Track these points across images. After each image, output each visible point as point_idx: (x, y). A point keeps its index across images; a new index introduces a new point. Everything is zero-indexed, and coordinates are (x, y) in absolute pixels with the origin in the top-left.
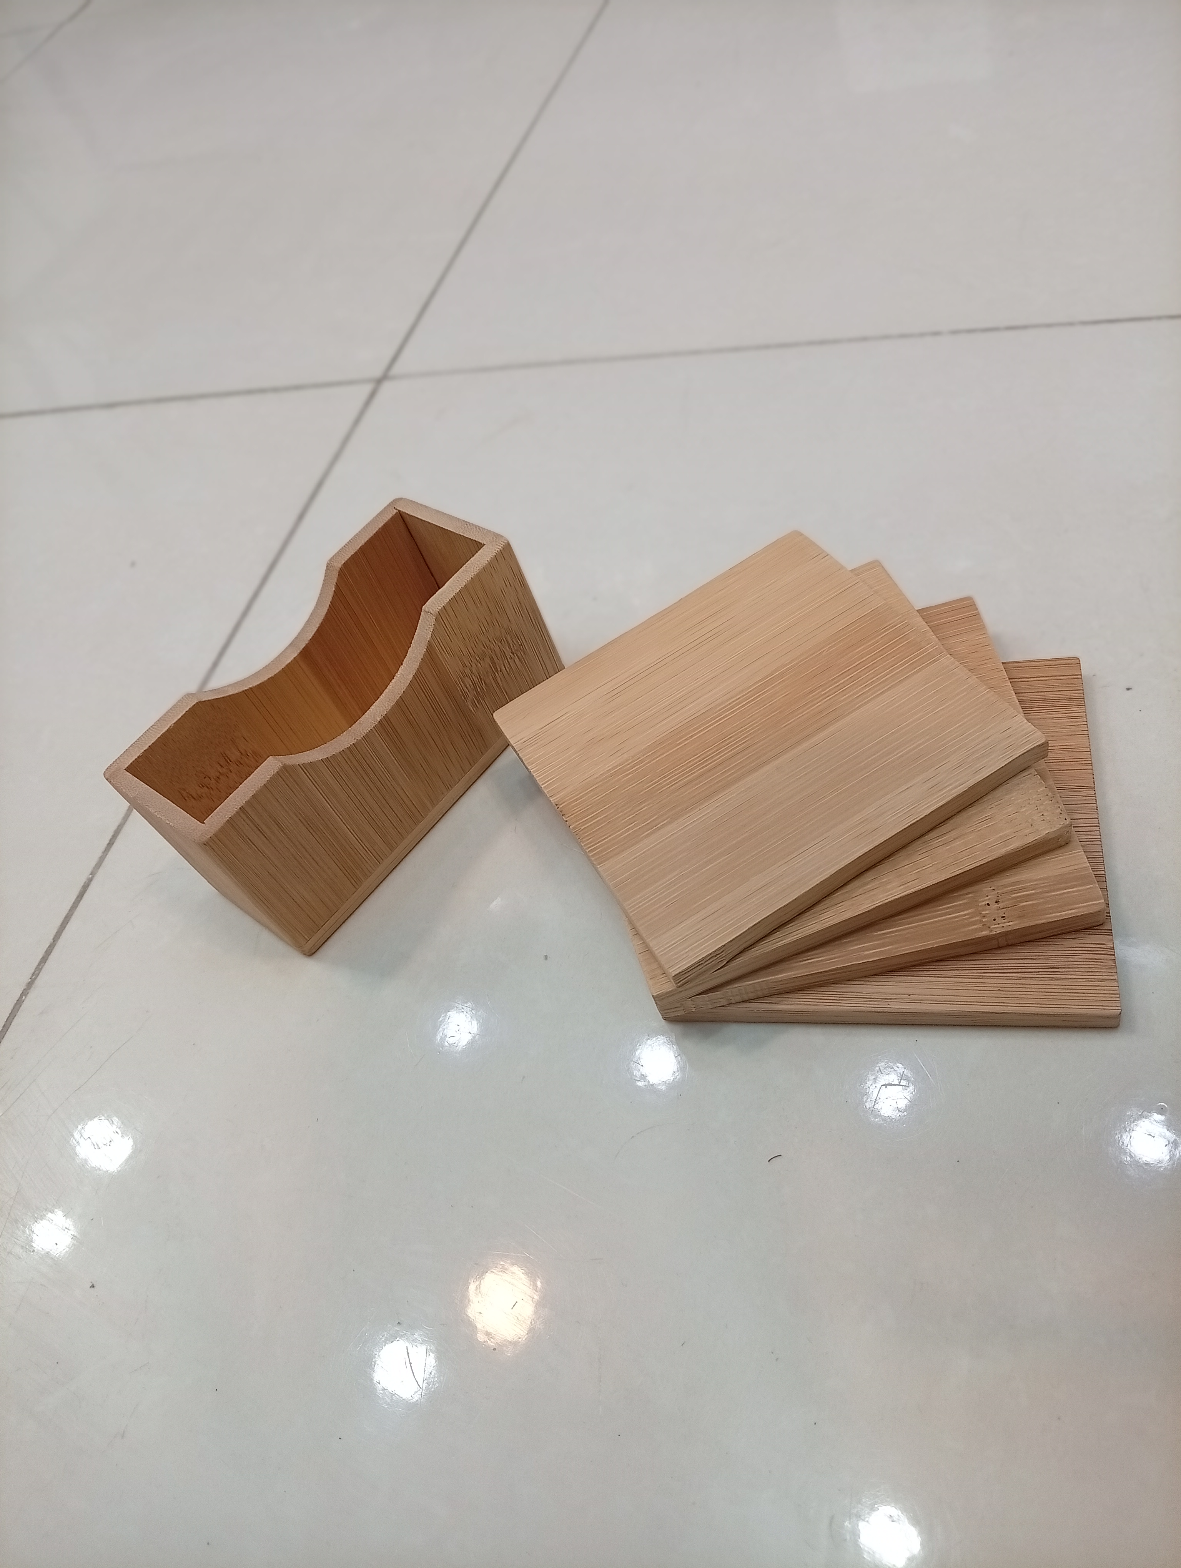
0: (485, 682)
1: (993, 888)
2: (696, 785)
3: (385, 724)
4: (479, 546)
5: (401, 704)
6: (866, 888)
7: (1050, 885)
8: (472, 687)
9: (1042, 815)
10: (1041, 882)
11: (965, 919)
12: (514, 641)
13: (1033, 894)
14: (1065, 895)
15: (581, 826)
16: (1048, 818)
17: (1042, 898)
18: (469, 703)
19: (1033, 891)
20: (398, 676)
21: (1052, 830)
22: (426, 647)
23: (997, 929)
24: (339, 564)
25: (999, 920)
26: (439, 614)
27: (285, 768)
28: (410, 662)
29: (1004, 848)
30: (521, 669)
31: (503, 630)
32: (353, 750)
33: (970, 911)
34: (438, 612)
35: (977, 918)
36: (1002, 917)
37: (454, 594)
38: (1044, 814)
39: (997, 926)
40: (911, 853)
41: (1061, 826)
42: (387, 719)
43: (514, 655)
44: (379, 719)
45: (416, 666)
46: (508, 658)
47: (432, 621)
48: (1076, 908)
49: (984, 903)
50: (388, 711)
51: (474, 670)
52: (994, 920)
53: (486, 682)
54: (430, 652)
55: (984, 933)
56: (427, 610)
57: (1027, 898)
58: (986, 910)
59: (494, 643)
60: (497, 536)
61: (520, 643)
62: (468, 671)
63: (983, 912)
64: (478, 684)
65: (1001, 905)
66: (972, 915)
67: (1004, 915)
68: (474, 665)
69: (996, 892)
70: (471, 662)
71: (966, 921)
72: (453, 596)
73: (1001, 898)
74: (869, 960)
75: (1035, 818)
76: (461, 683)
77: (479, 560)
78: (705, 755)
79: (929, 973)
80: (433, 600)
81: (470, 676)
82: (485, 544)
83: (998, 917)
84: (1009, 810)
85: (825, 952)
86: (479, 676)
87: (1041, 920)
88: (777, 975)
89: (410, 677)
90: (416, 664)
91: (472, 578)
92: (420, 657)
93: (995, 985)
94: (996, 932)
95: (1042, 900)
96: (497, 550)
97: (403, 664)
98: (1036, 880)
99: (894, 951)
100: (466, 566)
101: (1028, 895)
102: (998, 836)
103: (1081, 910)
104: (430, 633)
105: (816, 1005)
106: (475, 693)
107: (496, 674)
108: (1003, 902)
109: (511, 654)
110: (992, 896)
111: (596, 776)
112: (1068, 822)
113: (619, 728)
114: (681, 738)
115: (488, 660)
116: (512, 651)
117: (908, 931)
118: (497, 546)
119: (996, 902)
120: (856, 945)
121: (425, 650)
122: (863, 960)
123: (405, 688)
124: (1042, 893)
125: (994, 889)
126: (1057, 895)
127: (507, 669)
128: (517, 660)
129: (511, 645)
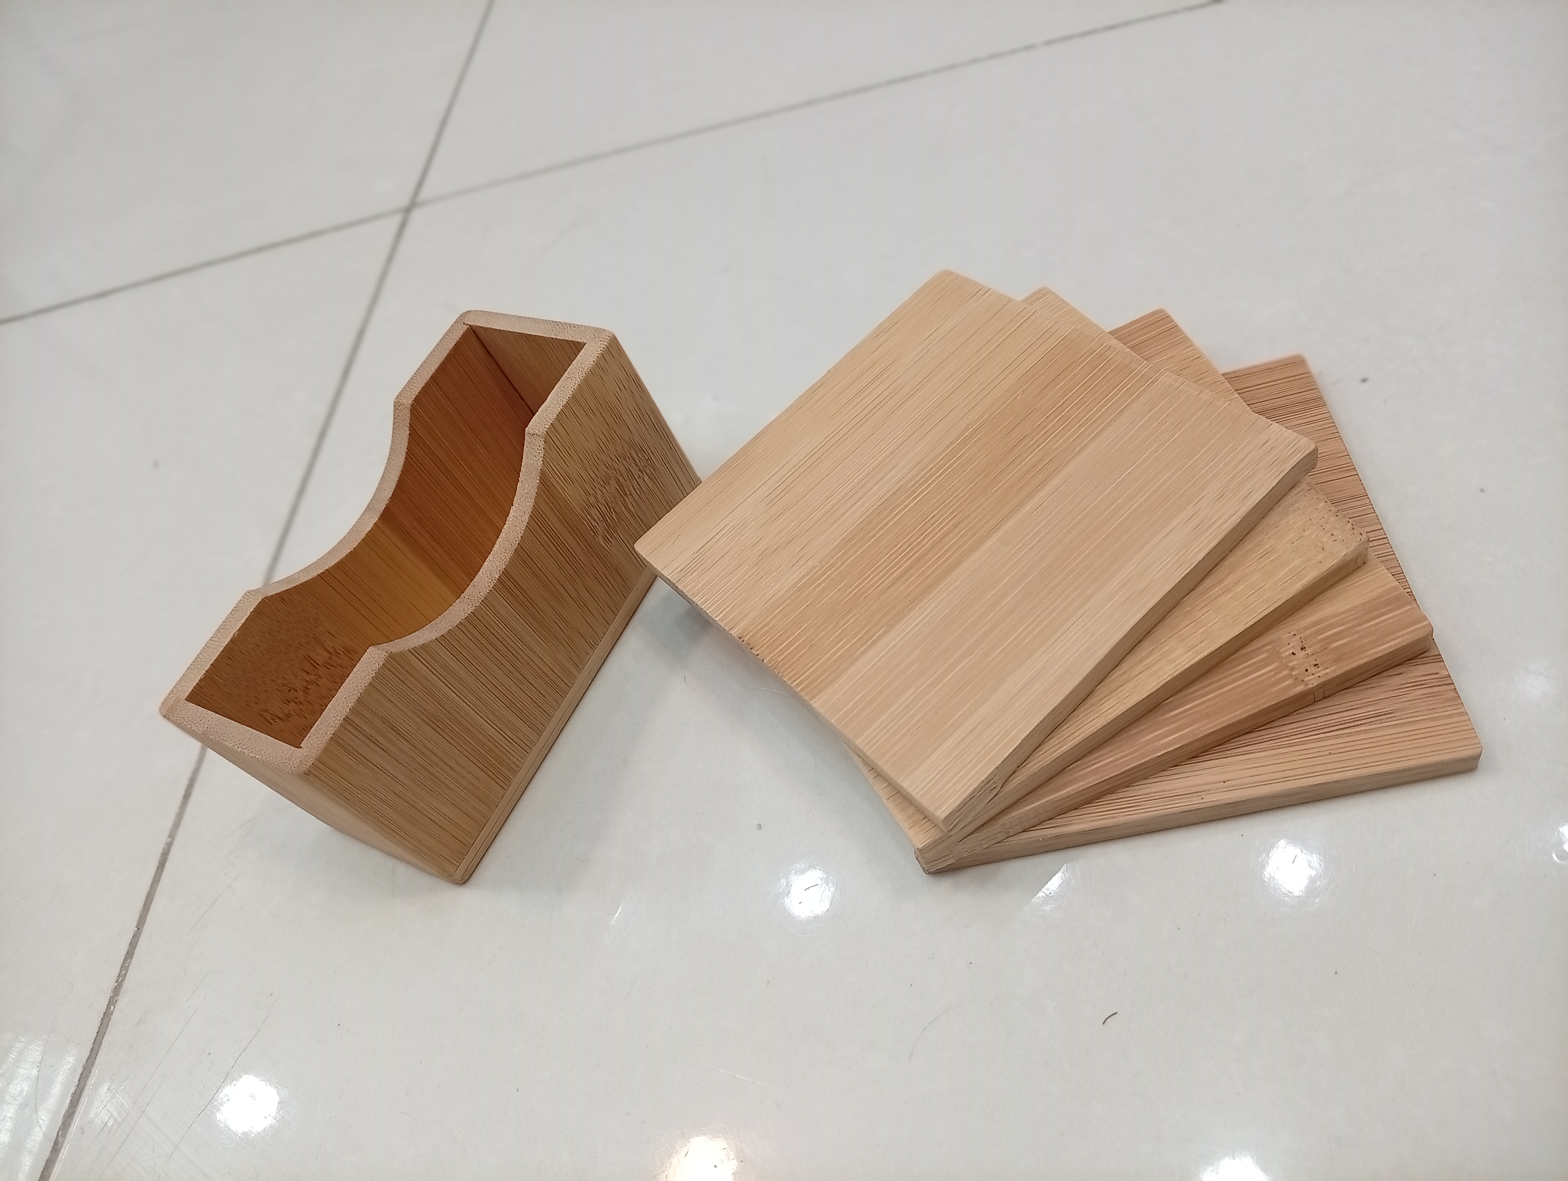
0: (614, 510)
1: (1293, 633)
2: (907, 580)
3: (506, 581)
4: (576, 347)
5: (521, 553)
6: (1146, 662)
7: (1360, 616)
8: (601, 518)
9: (1332, 535)
10: (1349, 614)
11: (1272, 676)
12: (640, 455)
13: (1343, 631)
14: (1382, 624)
15: (778, 657)
16: (1340, 537)
17: (1355, 633)
18: (600, 539)
19: (1342, 628)
20: (511, 519)
21: (1349, 550)
22: (539, 478)
23: (1313, 680)
24: (408, 401)
25: (1312, 670)
26: (548, 434)
27: (392, 657)
28: (521, 500)
29: (1298, 582)
30: (654, 489)
31: (625, 445)
32: (472, 619)
33: (1273, 666)
34: (546, 432)
35: (1285, 672)
36: (1315, 665)
37: (562, 408)
38: (1335, 533)
39: (1313, 677)
40: (1189, 610)
41: (1358, 543)
42: (506, 573)
43: (642, 473)
44: (497, 577)
45: (530, 503)
46: (637, 478)
47: (541, 444)
48: (1399, 637)
49: (1287, 653)
50: (506, 564)
51: (599, 498)
52: (1307, 670)
53: (616, 509)
54: (544, 483)
55: (1300, 688)
56: (531, 432)
57: (1337, 636)
58: (1293, 661)
59: (617, 461)
60: (598, 331)
61: (647, 458)
62: (592, 500)
63: (1290, 664)
64: (606, 514)
65: (1308, 651)
66: (1278, 670)
67: (1316, 663)
68: (598, 491)
69: (1298, 637)
70: (594, 488)
71: (1273, 679)
72: (560, 409)
73: (1307, 643)
74: (1170, 750)
75: (1324, 540)
76: (588, 516)
77: (583, 362)
78: (908, 543)
79: (1240, 750)
80: (537, 419)
81: (596, 505)
82: (586, 343)
83: (1310, 666)
84: (1291, 536)
85: (1112, 751)
86: (608, 504)
87: (1362, 659)
88: (1061, 790)
89: (526, 518)
90: (530, 500)
91: (579, 385)
92: (533, 492)
93: (1324, 749)
94: (1312, 684)
95: (1356, 636)
96: (603, 346)
97: (514, 504)
98: (1341, 614)
99: (1196, 732)
100: (569, 372)
101: (1336, 634)
102: (1286, 569)
103: (1406, 637)
104: (541, 459)
105: (1115, 817)
106: (605, 525)
107: (626, 498)
108: (1309, 647)
109: (639, 473)
110: (1295, 643)
111: (781, 594)
112: (1364, 537)
113: (795, 532)
114: (873, 529)
115: (613, 483)
116: (639, 467)
117: (1206, 705)
118: (601, 342)
119: (1302, 649)
120: (1149, 734)
121: (538, 481)
122: (1161, 750)
123: (522, 532)
124: (1352, 627)
125: (1295, 635)
126: (1371, 626)
127: (638, 491)
128: (646, 479)
129: (637, 461)
